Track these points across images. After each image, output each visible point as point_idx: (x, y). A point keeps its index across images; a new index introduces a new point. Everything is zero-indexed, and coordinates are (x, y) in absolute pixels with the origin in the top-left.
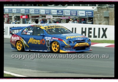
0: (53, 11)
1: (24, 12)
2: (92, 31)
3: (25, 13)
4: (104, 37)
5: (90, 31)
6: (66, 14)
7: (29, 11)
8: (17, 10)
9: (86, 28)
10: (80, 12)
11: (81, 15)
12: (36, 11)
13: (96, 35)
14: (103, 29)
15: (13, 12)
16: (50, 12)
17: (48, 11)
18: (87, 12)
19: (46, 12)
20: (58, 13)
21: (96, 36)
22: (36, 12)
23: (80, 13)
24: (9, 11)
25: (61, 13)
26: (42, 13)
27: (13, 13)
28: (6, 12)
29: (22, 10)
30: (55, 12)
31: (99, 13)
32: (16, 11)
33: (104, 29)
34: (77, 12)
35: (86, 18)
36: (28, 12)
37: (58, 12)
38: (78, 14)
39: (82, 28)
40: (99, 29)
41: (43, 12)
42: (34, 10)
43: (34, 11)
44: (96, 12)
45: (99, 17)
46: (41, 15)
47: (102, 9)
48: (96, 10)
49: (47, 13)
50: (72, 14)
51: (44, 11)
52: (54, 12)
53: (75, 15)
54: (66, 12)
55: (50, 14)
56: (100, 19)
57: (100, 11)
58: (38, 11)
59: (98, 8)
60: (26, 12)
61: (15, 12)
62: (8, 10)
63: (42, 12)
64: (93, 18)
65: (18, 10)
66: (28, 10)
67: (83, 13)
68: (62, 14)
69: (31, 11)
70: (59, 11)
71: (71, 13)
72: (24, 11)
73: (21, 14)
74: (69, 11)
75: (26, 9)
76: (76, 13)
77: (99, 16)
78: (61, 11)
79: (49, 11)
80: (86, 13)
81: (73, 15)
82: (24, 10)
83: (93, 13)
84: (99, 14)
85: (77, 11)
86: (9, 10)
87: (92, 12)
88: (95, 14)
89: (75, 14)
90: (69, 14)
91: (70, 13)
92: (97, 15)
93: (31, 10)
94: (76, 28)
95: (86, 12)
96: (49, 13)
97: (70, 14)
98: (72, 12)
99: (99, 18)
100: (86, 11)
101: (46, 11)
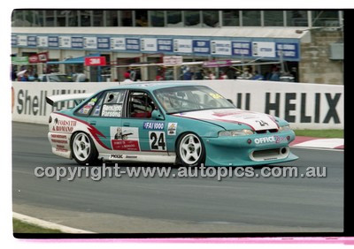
0: (180, 42)
1: (95, 47)
2: (297, 102)
3: (99, 48)
4: (332, 120)
5: (292, 102)
6: (218, 53)
7: (109, 43)
8: (74, 40)
9: (278, 95)
10: (261, 45)
11: (262, 55)
12: (129, 42)
13: (307, 115)
14: (328, 95)
15: (63, 45)
16: (171, 46)
17: (165, 43)
18: (280, 47)
19: (158, 46)
20: (197, 50)
21: (310, 117)
22: (129, 47)
23: (262, 49)
24: (51, 44)
25: (206, 50)
26: (147, 49)
27: (63, 50)
28: (41, 45)
29: (88, 39)
30: (188, 46)
31: (316, 49)
32: (69, 42)
33: (333, 97)
34: (250, 46)
35: (279, 65)
36: (106, 45)
37: (195, 44)
38: (253, 52)
39: (268, 95)
40: (318, 96)
41: (152, 46)
42: (123, 39)
43: (124, 43)
44: (307, 45)
45: (316, 61)
46: (144, 54)
47: (324, 34)
48: (308, 40)
49: (162, 48)
50: (236, 51)
51: (153, 41)
52: (185, 47)
53: (245, 55)
54: (218, 45)
55: (171, 51)
56: (318, 66)
57: (320, 43)
58: (135, 42)
59: (312, 32)
60: (100, 46)
61: (69, 46)
62: (46, 38)
63: (149, 46)
64: (300, 64)
65: (77, 40)
66: (105, 40)
67: (270, 50)
68: (209, 53)
69: (115, 43)
70: (199, 44)
71: (233, 49)
72: (95, 42)
73: (87, 51)
74: (229, 42)
75: (99, 37)
76: (250, 49)
77: (315, 58)
78: (203, 44)
79: (169, 43)
80: (277, 49)
81: (239, 55)
82: (95, 39)
83: (299, 47)
84: (314, 53)
85: (250, 44)
86: (51, 39)
87: (296, 45)
88: (303, 50)
89: (246, 52)
90: (227, 50)
91: (230, 49)
92: (311, 55)
93: (115, 40)
94: (248, 95)
95: (277, 44)
96: (168, 48)
97: (229, 53)
98: (236, 45)
99: (315, 63)
100: (278, 42)
101: (161, 42)
